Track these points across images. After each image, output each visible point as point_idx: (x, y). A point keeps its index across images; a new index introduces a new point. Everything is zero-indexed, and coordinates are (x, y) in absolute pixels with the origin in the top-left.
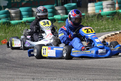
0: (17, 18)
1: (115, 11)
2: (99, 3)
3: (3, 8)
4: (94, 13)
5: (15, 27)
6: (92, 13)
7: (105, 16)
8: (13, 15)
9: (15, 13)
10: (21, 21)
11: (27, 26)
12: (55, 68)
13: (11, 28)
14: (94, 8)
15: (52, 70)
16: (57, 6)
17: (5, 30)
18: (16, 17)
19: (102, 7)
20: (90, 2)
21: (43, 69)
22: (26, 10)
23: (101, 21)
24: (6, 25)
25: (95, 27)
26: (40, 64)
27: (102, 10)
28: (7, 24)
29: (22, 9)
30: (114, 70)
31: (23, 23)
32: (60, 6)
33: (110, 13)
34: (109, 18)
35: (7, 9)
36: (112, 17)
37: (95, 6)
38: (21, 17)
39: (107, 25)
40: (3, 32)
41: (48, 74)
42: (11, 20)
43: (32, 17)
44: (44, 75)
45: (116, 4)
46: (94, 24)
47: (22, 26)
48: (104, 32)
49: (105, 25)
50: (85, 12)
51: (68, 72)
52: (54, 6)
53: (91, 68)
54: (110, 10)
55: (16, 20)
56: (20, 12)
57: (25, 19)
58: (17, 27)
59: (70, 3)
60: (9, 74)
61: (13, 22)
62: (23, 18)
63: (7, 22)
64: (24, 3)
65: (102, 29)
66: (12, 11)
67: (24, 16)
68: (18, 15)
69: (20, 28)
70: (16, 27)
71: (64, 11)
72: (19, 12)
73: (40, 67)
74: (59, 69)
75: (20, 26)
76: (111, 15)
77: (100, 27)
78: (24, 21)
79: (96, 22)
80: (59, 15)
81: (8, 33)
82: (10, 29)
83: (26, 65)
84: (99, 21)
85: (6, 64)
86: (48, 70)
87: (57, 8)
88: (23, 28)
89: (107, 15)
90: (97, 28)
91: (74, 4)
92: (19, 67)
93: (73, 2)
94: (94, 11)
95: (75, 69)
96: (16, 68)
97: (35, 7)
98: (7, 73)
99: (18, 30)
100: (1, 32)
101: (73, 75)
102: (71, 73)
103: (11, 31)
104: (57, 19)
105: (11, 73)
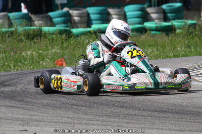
0: (82, 25)
3: (60, 7)
5: (79, 38)
8: (76, 18)
9: (80, 16)
10: (89, 29)
13: (72, 41)
16: (150, 6)
17: (62, 43)
18: (81, 22)
21: (122, 110)
22: (99, 12)
26: (118, 102)
28: (66, 34)
29: (91, 10)
31: (93, 33)
32: (155, 6)
35: (66, 9)
38: (89, 23)
40: (59, 47)
41: (131, 120)
42: (73, 28)
44: (124, 120)
47: (91, 38)
51: (164, 117)
52: (146, 6)
55: (81, 27)
56: (88, 14)
57: (95, 26)
60: (67, 116)
61: (75, 31)
62: (92, 24)
63: (65, 31)
66: (74, 13)
67: (93, 22)
68: (85, 19)
69: (87, 41)
70: (81, 39)
71: (162, 16)
72: (86, 15)
73: (117, 107)
74: (149, 111)
75: (88, 38)
78: (94, 31)
81: (67, 49)
82: (70, 43)
83: (95, 103)
85: (62, 99)
86: (131, 111)
87: (149, 10)
91: (178, 5)
92: (82, 106)
96: (79, 108)
97: (113, 7)
98: (63, 115)
99: (83, 44)
100: (56, 47)
101: (172, 122)
102: (170, 119)
103: (71, 45)
104: (150, 27)
105: (69, 116)
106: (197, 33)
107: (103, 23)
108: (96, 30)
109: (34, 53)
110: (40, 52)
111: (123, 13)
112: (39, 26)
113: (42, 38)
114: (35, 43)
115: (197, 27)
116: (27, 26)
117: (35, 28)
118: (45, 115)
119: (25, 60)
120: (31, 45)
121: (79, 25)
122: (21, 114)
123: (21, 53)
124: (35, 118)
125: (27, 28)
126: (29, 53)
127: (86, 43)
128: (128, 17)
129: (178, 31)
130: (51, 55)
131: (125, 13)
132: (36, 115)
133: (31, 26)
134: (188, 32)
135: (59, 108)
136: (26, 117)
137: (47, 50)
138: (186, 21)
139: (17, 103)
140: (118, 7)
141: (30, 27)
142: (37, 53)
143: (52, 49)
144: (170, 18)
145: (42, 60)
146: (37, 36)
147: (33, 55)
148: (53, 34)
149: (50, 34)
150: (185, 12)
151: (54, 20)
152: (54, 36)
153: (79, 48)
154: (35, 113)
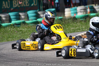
0: (7, 21)
1: (87, 15)
2: (74, 8)
4: (70, 16)
5: (6, 28)
6: (68, 17)
7: (79, 18)
8: (4, 18)
9: (5, 17)
10: (10, 24)
11: (15, 27)
12: (39, 62)
14: (70, 12)
16: (40, 11)
19: (77, 11)
20: (67, 8)
22: (15, 15)
23: (75, 23)
25: (71, 28)
26: (26, 58)
27: (76, 14)
29: (11, 14)
30: (88, 62)
31: (12, 25)
32: (42, 11)
33: (83, 16)
34: (82, 21)
36: (84, 19)
37: (70, 11)
38: (10, 21)
39: (81, 26)
42: (2, 23)
43: (19, 20)
45: (87, 9)
46: (70, 25)
47: (11, 28)
48: (78, 32)
49: (79, 26)
50: (62, 15)
52: (38, 11)
53: (68, 61)
54: (84, 14)
55: (7, 23)
56: (10, 16)
57: (13, 22)
58: (7, 28)
59: (50, 8)
61: (3, 25)
62: (12, 21)
64: (12, 9)
65: (77, 29)
66: (2, 16)
67: (12, 20)
68: (8, 19)
69: (10, 29)
72: (9, 16)
73: (26, 61)
74: (42, 62)
75: (10, 28)
76: (83, 18)
77: (75, 28)
78: (13, 24)
79: (72, 24)
80: (41, 19)
82: (1, 31)
83: (15, 60)
84: (74, 23)
87: (39, 13)
88: (12, 29)
89: (81, 18)
90: (73, 28)
91: (53, 9)
92: (9, 62)
93: (53, 8)
94: (70, 15)
96: (7, 62)
97: (22, 12)
99: (8, 31)
103: (2, 32)
104: (40, 21)
106: (63, 23)
107: (17, 20)
108: (14, 23)
111: (27, 15)
115: (63, 20)
121: (5, 22)
127: (9, 30)
128: (29, 16)
131: (28, 15)
134: (59, 23)
138: (58, 17)
140: (24, 12)
150: (57, 13)
153: (6, 33)
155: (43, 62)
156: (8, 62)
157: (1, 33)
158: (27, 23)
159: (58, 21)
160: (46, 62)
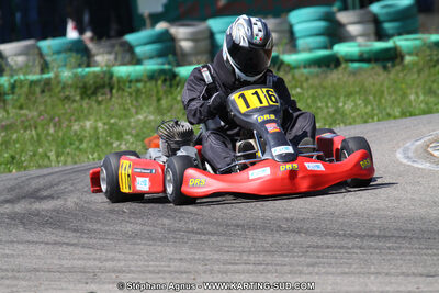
0: (199, 58)
3: (148, 22)
8: (186, 45)
9: (193, 38)
13: (179, 94)
15: (330, 241)
16: (345, 8)
17: (159, 100)
18: (196, 52)
21: (298, 238)
24: (160, 82)
26: (287, 220)
28: (165, 80)
32: (354, 8)
35: (161, 26)
40: (151, 109)
41: (318, 257)
42: (179, 65)
44: (303, 259)
51: (389, 248)
52: (334, 8)
56: (211, 35)
60: (178, 257)
61: (184, 71)
63: (162, 72)
64: (223, 2)
66: (180, 32)
68: (205, 44)
71: (371, 28)
72: (207, 35)
73: (287, 231)
74: (357, 236)
80: (352, 44)
81: (169, 111)
82: (175, 99)
83: (238, 226)
85: (166, 221)
86: (315, 240)
87: (343, 17)
91: (405, 2)
92: (212, 234)
95: (417, 238)
96: (203, 237)
98: (171, 256)
100: (145, 108)
101: (408, 257)
102: (403, 251)
103: (178, 102)
104: (346, 55)
105: (183, 256)
109: (100, 124)
110: (112, 121)
111: (286, 27)
112: (107, 66)
113: (114, 91)
114: (99, 103)
116: (80, 66)
117: (97, 69)
118: (131, 257)
119: (81, 141)
120: (91, 107)
121: (193, 60)
122: (79, 259)
123: (70, 127)
124: (109, 264)
125: (80, 70)
126: (88, 124)
128: (298, 35)
129: (408, 59)
130: (134, 128)
131: (291, 26)
132: (113, 259)
133: (88, 66)
134: (431, 60)
135: (161, 240)
136: (91, 263)
137: (126, 116)
138: (424, 36)
139: (70, 234)
140: (276, 15)
141: (87, 70)
142: (105, 124)
143: (137, 113)
144: (390, 32)
145: (117, 139)
146: (103, 86)
147: (96, 129)
148: (138, 81)
149: (130, 82)
150: (421, 18)
151: (138, 50)
152: (140, 85)
154: (111, 255)
155: (362, 237)
156: (207, 237)
157: (176, 106)
158: (289, 65)
159: (428, 52)
160: (372, 236)
